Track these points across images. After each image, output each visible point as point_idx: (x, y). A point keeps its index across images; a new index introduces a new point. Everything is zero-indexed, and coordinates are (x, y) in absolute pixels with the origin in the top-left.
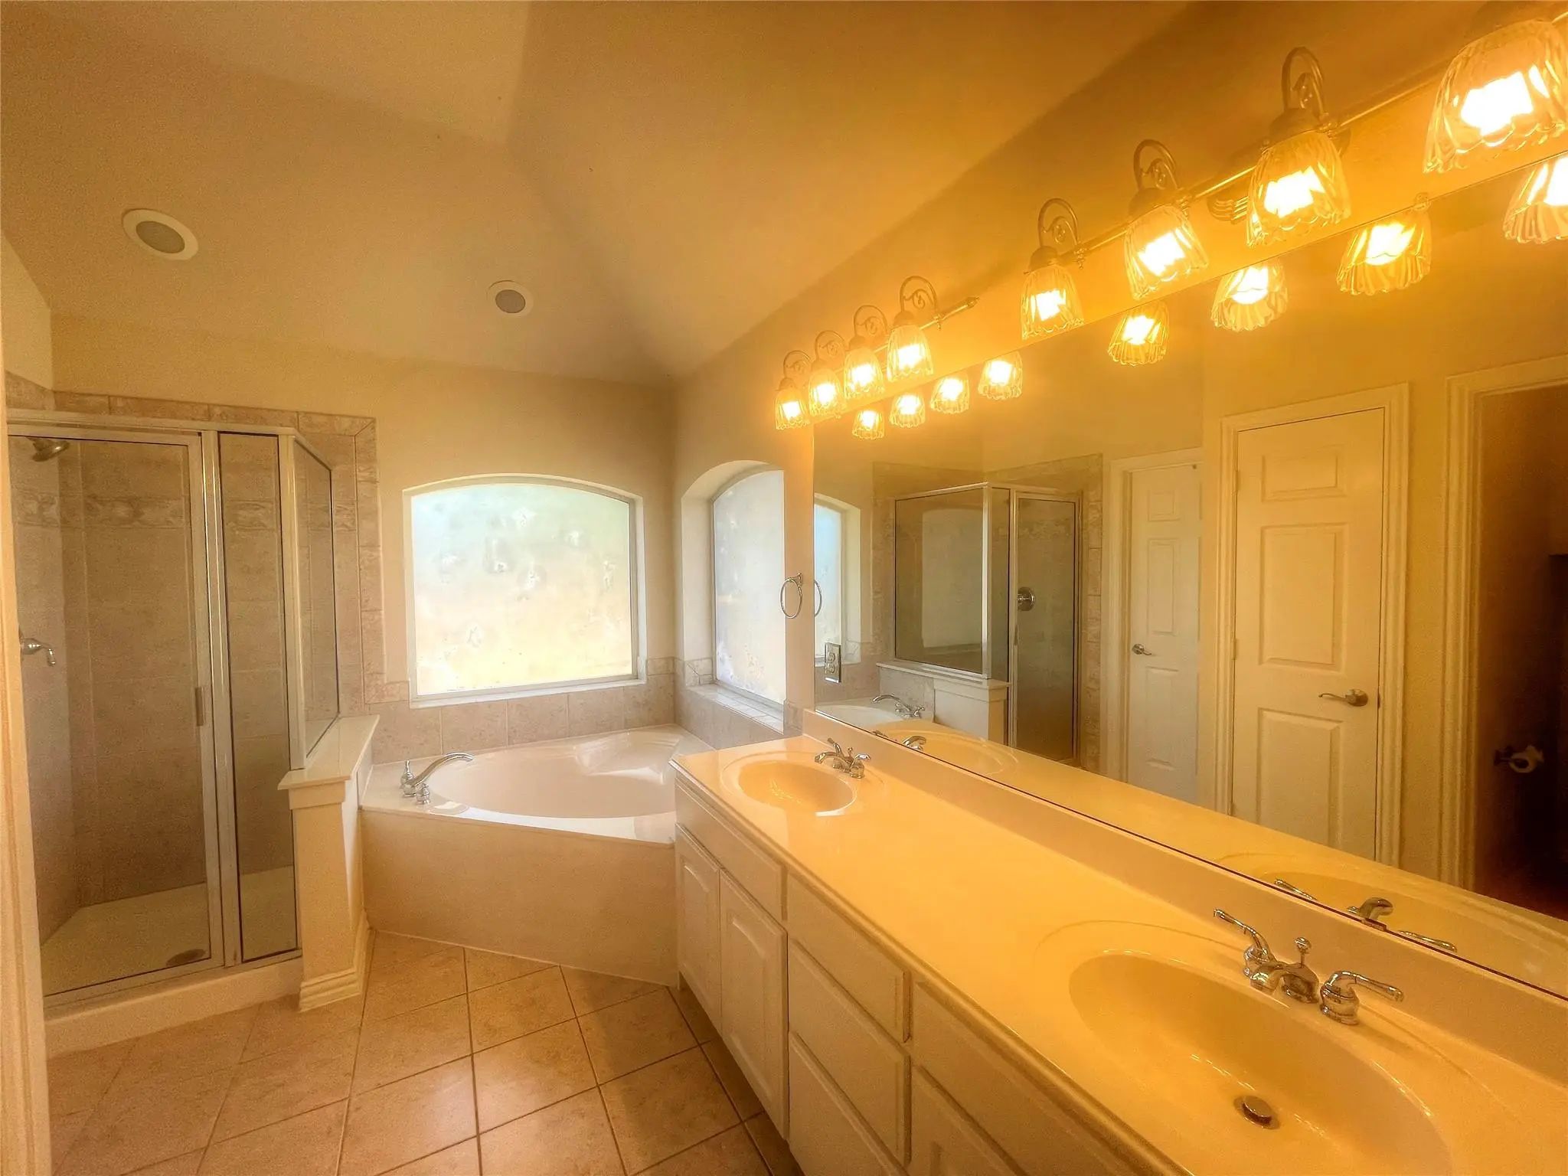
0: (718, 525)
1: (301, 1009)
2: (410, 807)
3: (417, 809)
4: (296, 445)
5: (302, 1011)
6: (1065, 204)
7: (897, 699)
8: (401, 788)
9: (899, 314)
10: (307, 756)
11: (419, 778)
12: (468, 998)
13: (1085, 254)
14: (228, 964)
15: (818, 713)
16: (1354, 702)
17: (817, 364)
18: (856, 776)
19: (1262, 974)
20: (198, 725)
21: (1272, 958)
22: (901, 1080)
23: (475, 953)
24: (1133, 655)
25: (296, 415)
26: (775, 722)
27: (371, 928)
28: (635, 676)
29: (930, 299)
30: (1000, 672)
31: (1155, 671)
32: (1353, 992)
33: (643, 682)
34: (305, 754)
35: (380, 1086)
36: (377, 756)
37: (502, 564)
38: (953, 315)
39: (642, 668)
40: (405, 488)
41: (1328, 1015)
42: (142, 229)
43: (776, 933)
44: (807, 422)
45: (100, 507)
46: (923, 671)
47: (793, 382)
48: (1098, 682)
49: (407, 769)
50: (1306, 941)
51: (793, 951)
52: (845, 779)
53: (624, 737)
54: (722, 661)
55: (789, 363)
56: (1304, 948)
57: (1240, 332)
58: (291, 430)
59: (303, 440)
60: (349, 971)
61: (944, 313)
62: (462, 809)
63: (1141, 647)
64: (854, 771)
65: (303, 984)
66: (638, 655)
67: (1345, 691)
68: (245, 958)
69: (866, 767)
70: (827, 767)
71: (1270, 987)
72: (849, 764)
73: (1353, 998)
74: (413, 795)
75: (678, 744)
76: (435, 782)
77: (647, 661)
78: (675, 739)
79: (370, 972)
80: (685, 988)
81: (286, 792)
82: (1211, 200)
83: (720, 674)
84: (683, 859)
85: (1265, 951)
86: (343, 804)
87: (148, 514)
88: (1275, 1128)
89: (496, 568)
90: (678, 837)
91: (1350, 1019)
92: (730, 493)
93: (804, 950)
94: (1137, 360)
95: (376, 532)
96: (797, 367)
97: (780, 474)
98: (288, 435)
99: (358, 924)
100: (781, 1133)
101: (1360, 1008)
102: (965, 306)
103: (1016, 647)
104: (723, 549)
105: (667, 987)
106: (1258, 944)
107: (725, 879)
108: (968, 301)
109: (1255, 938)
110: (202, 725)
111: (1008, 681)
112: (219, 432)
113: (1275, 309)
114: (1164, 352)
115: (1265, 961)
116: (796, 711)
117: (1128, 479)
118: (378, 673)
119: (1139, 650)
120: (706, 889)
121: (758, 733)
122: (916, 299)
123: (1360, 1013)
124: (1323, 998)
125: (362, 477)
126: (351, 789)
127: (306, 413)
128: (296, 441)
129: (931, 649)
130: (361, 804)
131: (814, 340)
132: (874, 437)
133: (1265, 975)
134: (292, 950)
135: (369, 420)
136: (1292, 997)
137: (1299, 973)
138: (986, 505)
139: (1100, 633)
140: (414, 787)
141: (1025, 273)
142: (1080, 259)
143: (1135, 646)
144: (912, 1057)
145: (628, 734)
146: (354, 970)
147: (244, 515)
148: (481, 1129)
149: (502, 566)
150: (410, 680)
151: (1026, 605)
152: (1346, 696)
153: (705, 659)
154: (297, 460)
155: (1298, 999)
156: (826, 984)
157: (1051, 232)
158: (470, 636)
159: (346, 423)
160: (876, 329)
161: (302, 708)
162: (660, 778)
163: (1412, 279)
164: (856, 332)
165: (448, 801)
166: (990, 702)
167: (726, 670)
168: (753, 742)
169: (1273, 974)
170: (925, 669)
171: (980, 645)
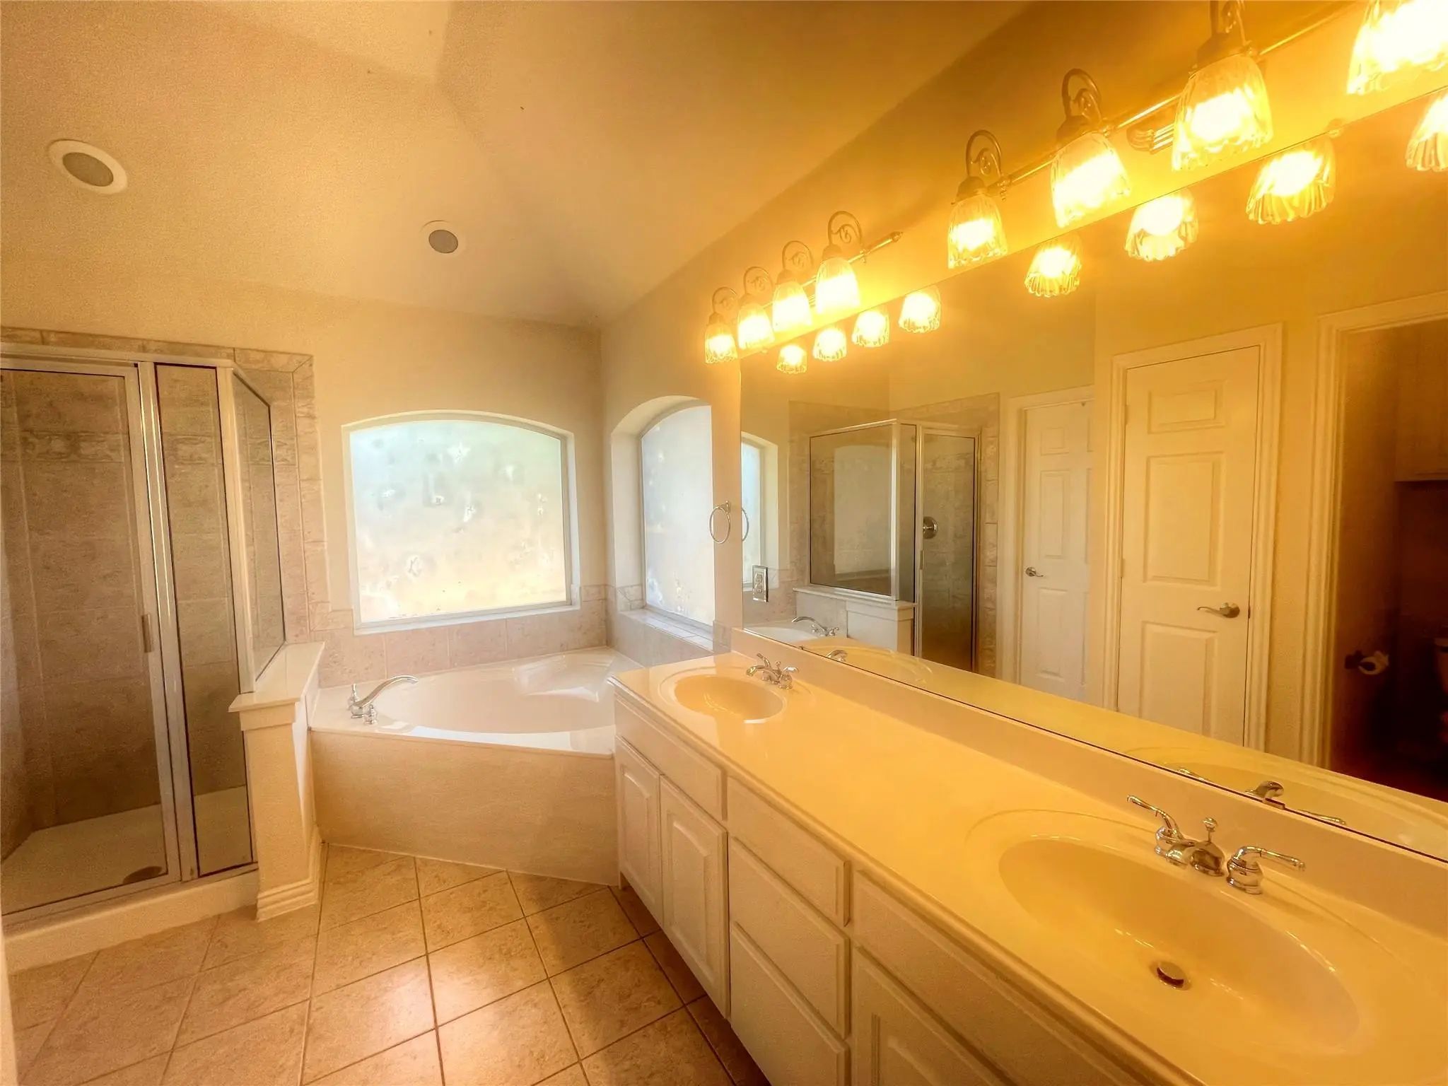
0: (647, 460)
1: (258, 919)
2: (359, 727)
3: (367, 729)
4: (235, 377)
5: (259, 921)
6: (992, 137)
7: (812, 620)
8: (349, 710)
9: (828, 247)
10: (256, 680)
11: (365, 700)
12: (420, 904)
13: (1009, 185)
14: (184, 879)
15: (746, 631)
16: (1226, 613)
17: (746, 300)
18: (784, 687)
19: (1176, 851)
20: (146, 651)
21: (1181, 838)
22: (842, 958)
23: (425, 863)
24: (1026, 576)
25: (232, 351)
26: (705, 642)
27: (323, 842)
28: (570, 602)
29: (856, 235)
30: (907, 594)
31: (1045, 591)
32: (1257, 865)
33: (577, 607)
34: (255, 678)
35: (338, 987)
36: (326, 679)
37: (440, 497)
38: (876, 250)
39: (576, 596)
40: (344, 424)
41: (1233, 885)
42: (69, 159)
43: (717, 832)
44: (735, 356)
45: (36, 441)
46: (835, 594)
47: (721, 319)
48: (994, 602)
49: (354, 692)
50: (1213, 820)
51: (734, 847)
52: (775, 690)
53: (560, 660)
54: (652, 587)
55: (718, 298)
56: (1211, 827)
57: (1151, 262)
58: (229, 362)
59: (242, 374)
60: (304, 882)
61: (870, 247)
62: (408, 728)
63: (1033, 570)
64: (783, 683)
65: (260, 896)
66: (572, 583)
67: (1219, 604)
68: (202, 874)
69: (794, 679)
70: (758, 680)
71: (1184, 862)
72: (777, 677)
73: (1256, 870)
74: (360, 716)
75: (611, 665)
76: (382, 703)
77: (580, 588)
78: (607, 660)
79: (324, 883)
80: (627, 888)
81: (236, 715)
82: (1131, 130)
83: (650, 598)
84: (623, 768)
85: (1175, 831)
86: (294, 724)
87: (87, 449)
88: (1186, 990)
89: (434, 501)
90: (618, 748)
91: (1253, 889)
92: (657, 428)
93: (745, 846)
94: (1051, 291)
95: (317, 466)
96: (725, 303)
97: (709, 408)
98: (226, 367)
99: (311, 836)
100: (723, 1013)
101: (1264, 880)
102: (889, 241)
103: (921, 571)
104: (651, 483)
105: (609, 887)
106: (1168, 824)
107: (665, 784)
108: (892, 235)
109: (1167, 821)
110: (150, 651)
111: (914, 602)
112: (156, 364)
113: (1184, 239)
114: (1077, 283)
115: (1175, 840)
116: (724, 629)
117: (1023, 415)
118: (322, 602)
119: (1031, 573)
120: (647, 795)
121: (688, 651)
122: (843, 235)
123: (1264, 884)
124: (1229, 871)
125: (302, 413)
126: (300, 709)
127: (242, 349)
128: (235, 374)
129: (841, 575)
130: (311, 725)
131: (743, 275)
132: (797, 371)
133: (1179, 852)
134: (247, 864)
135: (307, 358)
136: (1200, 870)
137: (1209, 849)
138: (895, 442)
139: (997, 557)
140: (360, 709)
141: (952, 204)
142: (1003, 192)
143: (1028, 569)
144: (852, 939)
145: (564, 656)
146: (308, 881)
147: (184, 450)
148: (439, 1024)
149: (440, 500)
150: (353, 608)
151: (930, 534)
152: (1221, 609)
153: (635, 585)
154: (236, 395)
155: (1205, 872)
156: (766, 876)
157: (977, 163)
158: (411, 566)
159: (284, 359)
160: (803, 264)
161: (250, 636)
162: (596, 697)
163: (1315, 209)
164: (784, 266)
165: (396, 720)
166: (899, 621)
167: (655, 596)
168: (683, 659)
169: (1185, 851)
170: (836, 592)
171: (888, 571)
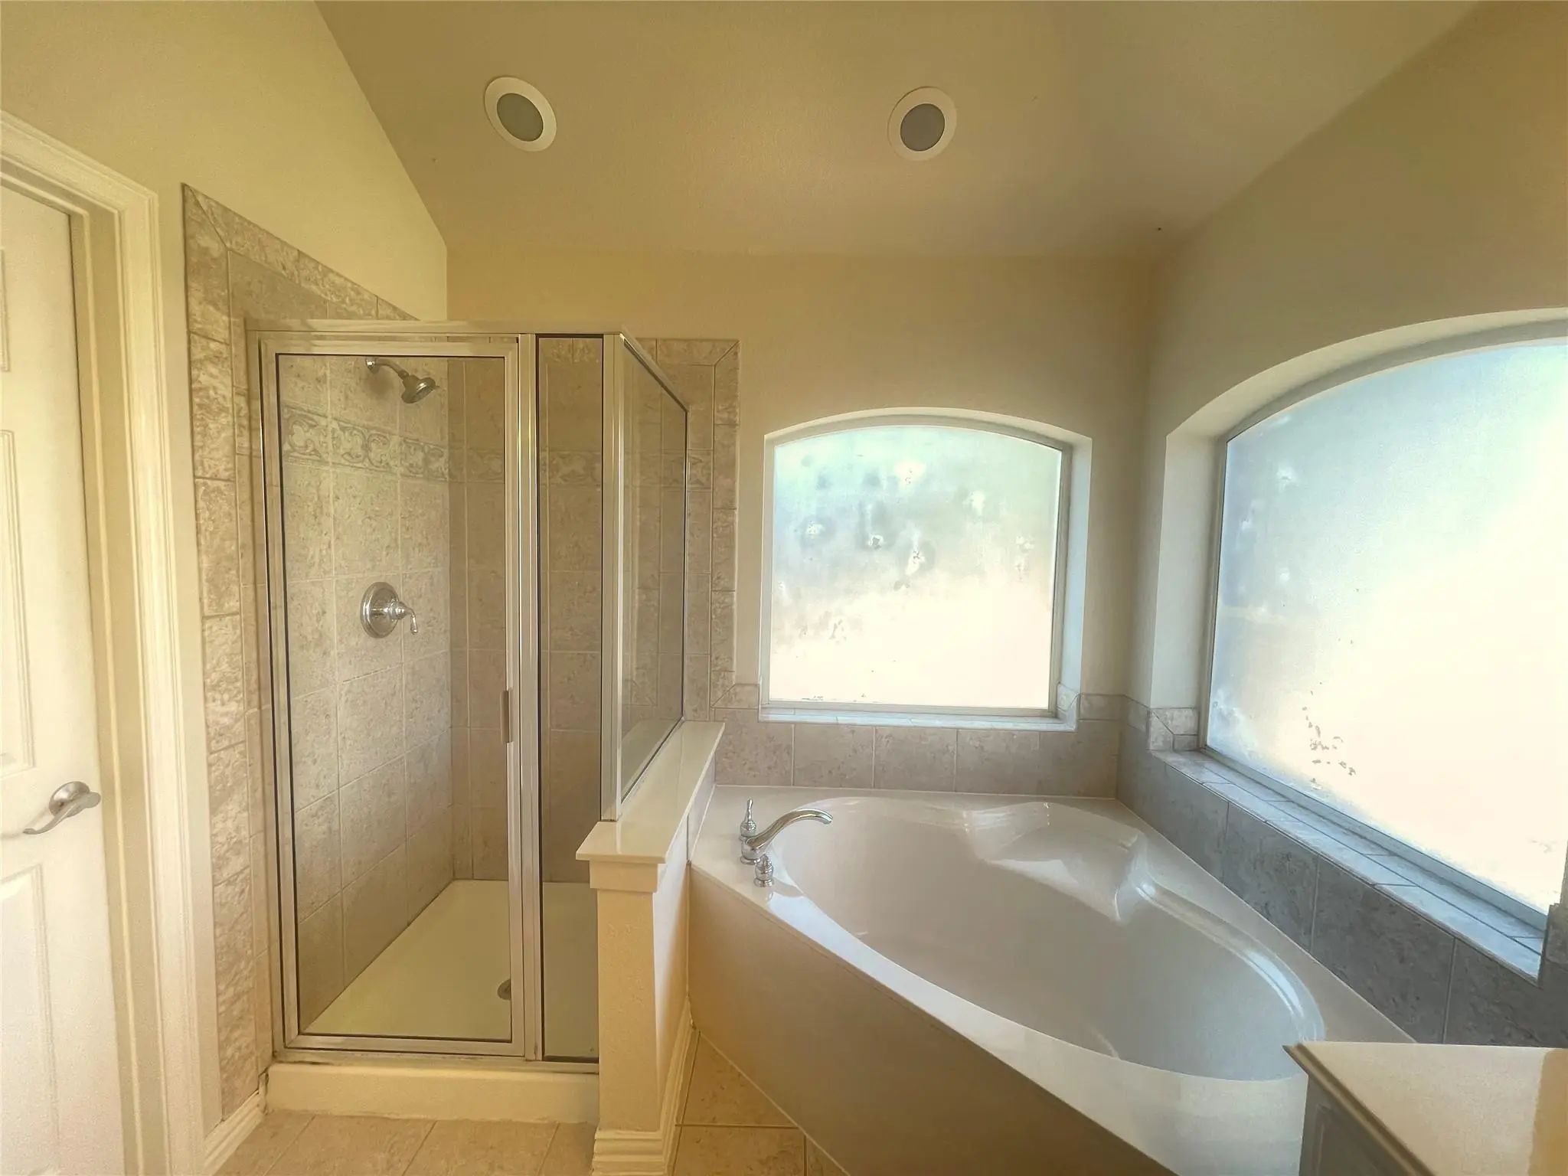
2: (747, 886)
3: (757, 896)
8: (739, 848)
10: (622, 799)
11: (761, 838)
14: (528, 1056)
20: (506, 739)
25: (654, 343)
27: (694, 1027)
28: (1054, 713)
33: (1070, 726)
34: (620, 797)
40: (768, 433)
42: (504, 103)
49: (749, 812)
60: (653, 1135)
65: (597, 1135)
68: (546, 1053)
74: (751, 866)
76: (778, 851)
81: (586, 864)
83: (1215, 736)
89: (870, 543)
95: (732, 491)
98: (614, 334)
110: (510, 740)
112: (538, 336)
118: (726, 671)
125: (721, 419)
127: (665, 340)
130: (691, 860)
135: (732, 344)
140: (754, 851)
146: (656, 1134)
149: (878, 541)
150: (761, 683)
153: (1187, 708)
158: (834, 631)
159: (706, 349)
167: (1225, 732)
